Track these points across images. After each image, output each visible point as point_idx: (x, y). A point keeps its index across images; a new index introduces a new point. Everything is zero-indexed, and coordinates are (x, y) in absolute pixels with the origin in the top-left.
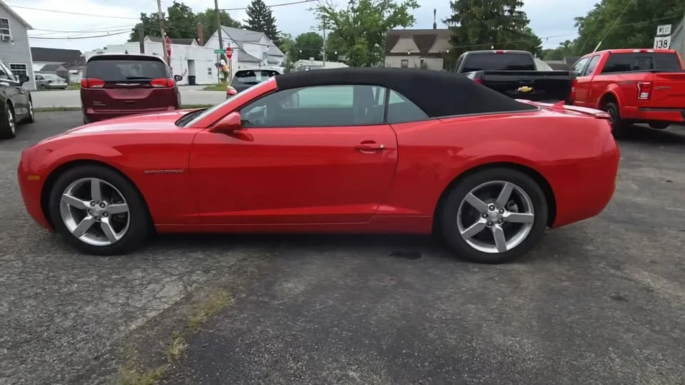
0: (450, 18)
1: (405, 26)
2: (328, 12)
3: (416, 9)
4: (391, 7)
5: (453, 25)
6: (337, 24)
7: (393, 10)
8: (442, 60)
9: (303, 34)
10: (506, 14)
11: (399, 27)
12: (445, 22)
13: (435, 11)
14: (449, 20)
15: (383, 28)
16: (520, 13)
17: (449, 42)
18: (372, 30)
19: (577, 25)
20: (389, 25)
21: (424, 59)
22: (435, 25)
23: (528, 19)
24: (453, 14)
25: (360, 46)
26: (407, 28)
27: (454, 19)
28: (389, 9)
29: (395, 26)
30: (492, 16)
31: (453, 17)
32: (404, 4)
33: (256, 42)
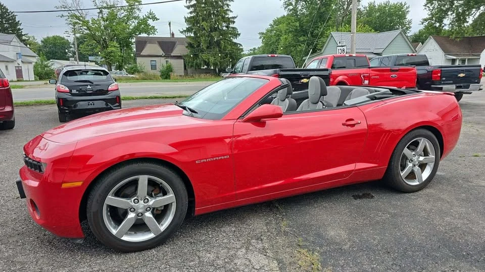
0: (185, 29)
1: (149, 34)
2: (79, 20)
3: (155, 21)
4: (135, 18)
5: (189, 35)
6: (90, 30)
7: (137, 21)
8: (183, 60)
9: (48, 37)
10: (224, 28)
11: (144, 35)
12: (182, 32)
13: (170, 24)
14: (185, 31)
15: (131, 35)
16: (233, 28)
17: (187, 47)
18: (121, 37)
19: (260, 38)
20: (135, 33)
21: (169, 60)
22: (173, 35)
23: (239, 33)
24: (188, 27)
25: (113, 49)
26: (150, 36)
27: (188, 30)
28: (134, 20)
29: (140, 34)
30: (215, 29)
31: (187, 28)
32: (145, 17)
33: (8, 43)
